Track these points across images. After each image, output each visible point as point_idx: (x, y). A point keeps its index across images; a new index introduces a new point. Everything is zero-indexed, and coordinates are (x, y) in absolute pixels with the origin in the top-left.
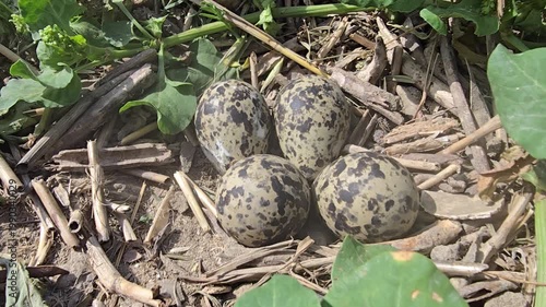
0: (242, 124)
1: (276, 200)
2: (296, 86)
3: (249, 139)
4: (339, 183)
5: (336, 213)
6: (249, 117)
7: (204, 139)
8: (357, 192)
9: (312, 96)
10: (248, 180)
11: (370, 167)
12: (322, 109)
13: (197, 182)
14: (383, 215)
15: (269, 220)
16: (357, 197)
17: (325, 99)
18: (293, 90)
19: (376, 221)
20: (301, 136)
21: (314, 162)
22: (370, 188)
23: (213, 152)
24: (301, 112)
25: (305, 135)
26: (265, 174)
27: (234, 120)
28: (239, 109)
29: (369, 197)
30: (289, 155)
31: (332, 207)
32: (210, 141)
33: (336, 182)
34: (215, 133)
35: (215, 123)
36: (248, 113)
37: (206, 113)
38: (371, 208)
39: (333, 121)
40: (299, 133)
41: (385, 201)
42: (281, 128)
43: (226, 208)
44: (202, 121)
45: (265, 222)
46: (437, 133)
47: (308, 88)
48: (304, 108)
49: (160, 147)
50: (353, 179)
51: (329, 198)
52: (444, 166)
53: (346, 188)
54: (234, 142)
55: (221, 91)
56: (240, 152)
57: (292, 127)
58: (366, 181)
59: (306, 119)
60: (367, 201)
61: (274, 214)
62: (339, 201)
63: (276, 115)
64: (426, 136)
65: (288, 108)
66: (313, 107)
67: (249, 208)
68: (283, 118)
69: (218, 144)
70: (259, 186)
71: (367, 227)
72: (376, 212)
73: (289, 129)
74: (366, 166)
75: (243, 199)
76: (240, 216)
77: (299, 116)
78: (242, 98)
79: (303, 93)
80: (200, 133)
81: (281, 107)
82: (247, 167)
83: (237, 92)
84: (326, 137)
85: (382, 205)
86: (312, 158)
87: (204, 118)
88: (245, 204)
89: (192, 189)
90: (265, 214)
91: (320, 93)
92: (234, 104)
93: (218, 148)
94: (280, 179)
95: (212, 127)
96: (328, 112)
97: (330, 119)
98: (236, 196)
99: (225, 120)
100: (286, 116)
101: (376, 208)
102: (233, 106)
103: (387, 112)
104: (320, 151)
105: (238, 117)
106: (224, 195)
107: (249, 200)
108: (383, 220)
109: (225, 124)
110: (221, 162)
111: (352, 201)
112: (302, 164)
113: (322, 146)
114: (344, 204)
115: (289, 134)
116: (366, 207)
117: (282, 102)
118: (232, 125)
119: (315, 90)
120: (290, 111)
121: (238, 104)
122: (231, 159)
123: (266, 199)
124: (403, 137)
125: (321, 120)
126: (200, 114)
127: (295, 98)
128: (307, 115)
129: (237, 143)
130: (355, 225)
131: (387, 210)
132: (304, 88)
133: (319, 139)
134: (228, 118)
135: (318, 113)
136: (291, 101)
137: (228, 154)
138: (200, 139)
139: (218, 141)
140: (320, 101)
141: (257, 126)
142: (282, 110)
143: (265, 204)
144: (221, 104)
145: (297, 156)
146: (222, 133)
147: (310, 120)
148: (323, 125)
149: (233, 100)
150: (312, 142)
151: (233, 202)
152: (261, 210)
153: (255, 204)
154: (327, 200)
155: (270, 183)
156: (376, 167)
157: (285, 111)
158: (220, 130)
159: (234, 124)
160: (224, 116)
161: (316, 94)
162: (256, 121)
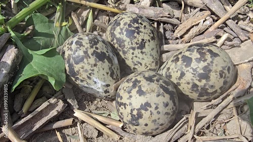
0: (106, 60)
1: (170, 99)
2: (122, 23)
3: (113, 68)
4: (194, 70)
5: (199, 88)
6: (107, 54)
7: (82, 81)
8: (210, 71)
9: (136, 25)
10: (148, 95)
11: (208, 53)
12: (146, 31)
13: (86, 110)
14: (228, 77)
15: (171, 114)
16: (211, 73)
17: (144, 24)
18: (122, 26)
19: (225, 83)
20: (142, 52)
21: (154, 64)
22: (216, 65)
23: (93, 87)
24: (136, 37)
25: (144, 50)
26: (154, 86)
27: (100, 60)
28: (99, 51)
29: (218, 71)
30: (136, 67)
31: (195, 86)
32: (88, 81)
33: (191, 71)
34: (90, 74)
35: (87, 67)
36: (105, 52)
37: (77, 63)
38: (221, 76)
39: (154, 36)
40: (140, 51)
41: (227, 69)
42: (124, 53)
43: (140, 121)
44: (76, 69)
45: (170, 116)
46: (202, 21)
47: (131, 21)
48: (136, 34)
49: (53, 101)
50: (203, 64)
51: (191, 81)
52: (218, 37)
53: (202, 71)
54: (105, 74)
55: (79, 44)
56: (111, 79)
57: (134, 49)
58: (212, 62)
59: (140, 41)
60: (218, 74)
61: (173, 108)
62: (200, 81)
63: (116, 46)
64: (197, 25)
65: (125, 38)
66: (141, 32)
67: (159, 113)
68: (124, 46)
69: (95, 80)
70: (158, 96)
71: (221, 88)
72: (225, 77)
73: (131, 51)
74: (205, 53)
75: (152, 109)
76: (154, 121)
77: (136, 40)
78: (96, 43)
79: (130, 26)
80: (77, 79)
81: (119, 40)
82: (140, 87)
83: (91, 41)
84: (154, 47)
85: (226, 71)
86: (153, 62)
87: (77, 68)
88: (155, 112)
89: (92, 117)
90: (169, 111)
91: (140, 21)
92: (94, 49)
93: (95, 83)
94: (164, 84)
95: (86, 71)
96: (150, 31)
97: (152, 35)
98: (146, 110)
99: (93, 62)
100: (126, 43)
101: (224, 75)
102: (94, 51)
103: (171, 19)
104: (155, 56)
105: (101, 57)
106: (135, 113)
107: (157, 108)
108: (228, 80)
109: (95, 65)
110: (100, 90)
111: (210, 77)
112: (148, 68)
113: (154, 53)
114: (204, 81)
115: (133, 54)
116: (219, 77)
117: (118, 36)
118: (99, 63)
119: (135, 21)
120: (128, 40)
121: (97, 48)
122: (108, 86)
123: (165, 102)
124: (185, 30)
125: (148, 38)
126: (71, 66)
127: (127, 30)
128: (140, 38)
129: (107, 73)
130: (214, 90)
131: (229, 73)
132: (129, 22)
133: (152, 50)
134: (95, 60)
135: (145, 34)
136: (125, 33)
137: (104, 84)
138: (78, 82)
139: (94, 78)
140: (143, 26)
141: (113, 57)
142: (120, 41)
143: (166, 105)
144: (86, 52)
145: (143, 65)
146: (95, 72)
147: (143, 40)
148: (150, 40)
149: (92, 47)
150: (149, 53)
151: (146, 114)
152: (166, 110)
153: (161, 108)
154: (188, 83)
155: (162, 91)
156: (210, 51)
157: (124, 41)
158: (93, 70)
159: (101, 62)
160: (92, 60)
161: (138, 23)
162: (111, 55)
